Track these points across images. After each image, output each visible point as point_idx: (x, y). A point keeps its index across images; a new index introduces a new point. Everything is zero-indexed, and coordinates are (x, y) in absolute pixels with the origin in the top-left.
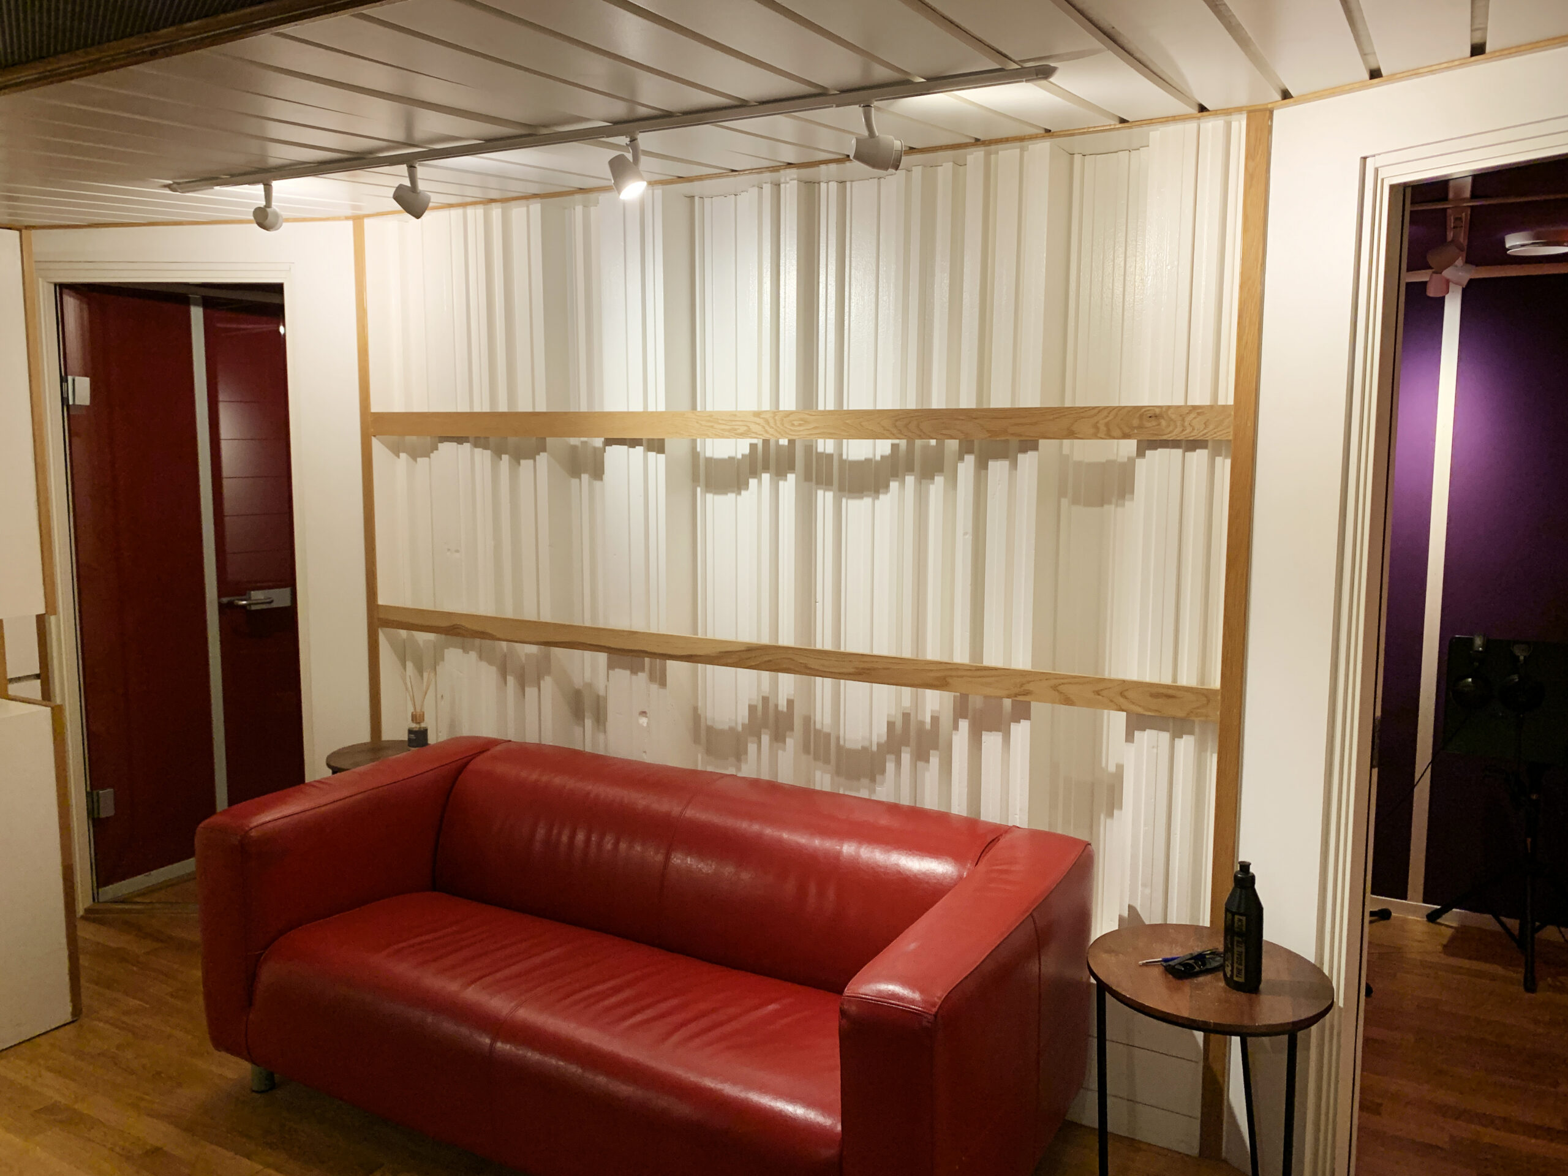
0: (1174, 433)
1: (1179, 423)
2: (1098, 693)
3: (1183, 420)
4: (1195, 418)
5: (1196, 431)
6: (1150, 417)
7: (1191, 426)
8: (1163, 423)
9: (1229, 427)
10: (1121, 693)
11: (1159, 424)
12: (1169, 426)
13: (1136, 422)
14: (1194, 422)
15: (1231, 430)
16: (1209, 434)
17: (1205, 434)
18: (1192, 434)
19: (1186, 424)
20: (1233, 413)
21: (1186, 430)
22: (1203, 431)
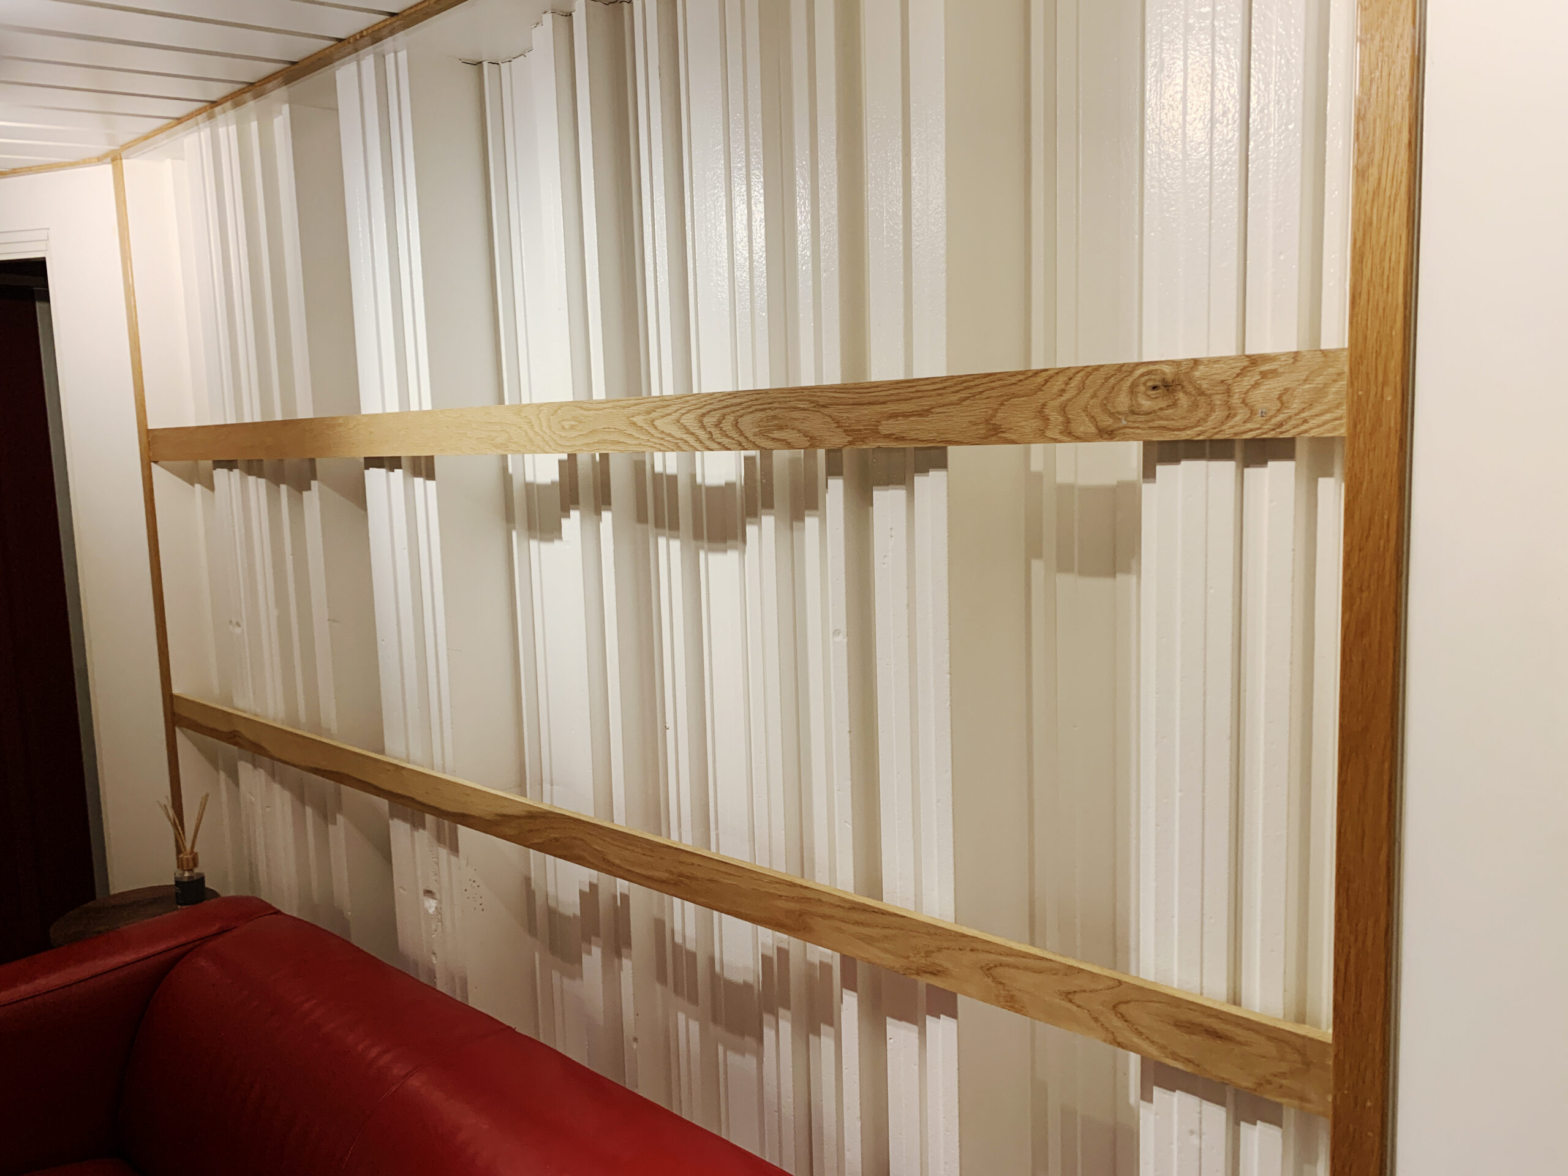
0: (1210, 424)
1: (1218, 400)
2: (1068, 995)
3: (1228, 392)
4: (1256, 385)
5: (1258, 418)
6: (1155, 388)
7: (1246, 405)
8: (1183, 400)
9: (1338, 406)
10: (1114, 1007)
11: (1174, 405)
12: (1195, 406)
13: (1123, 402)
14: (1256, 396)
15: (1343, 411)
16: (1293, 422)
17: (1281, 425)
18: (1249, 426)
19: (1236, 400)
20: (1346, 369)
21: (1235, 415)
22: (1275, 416)
